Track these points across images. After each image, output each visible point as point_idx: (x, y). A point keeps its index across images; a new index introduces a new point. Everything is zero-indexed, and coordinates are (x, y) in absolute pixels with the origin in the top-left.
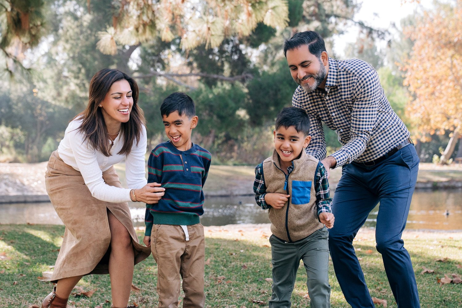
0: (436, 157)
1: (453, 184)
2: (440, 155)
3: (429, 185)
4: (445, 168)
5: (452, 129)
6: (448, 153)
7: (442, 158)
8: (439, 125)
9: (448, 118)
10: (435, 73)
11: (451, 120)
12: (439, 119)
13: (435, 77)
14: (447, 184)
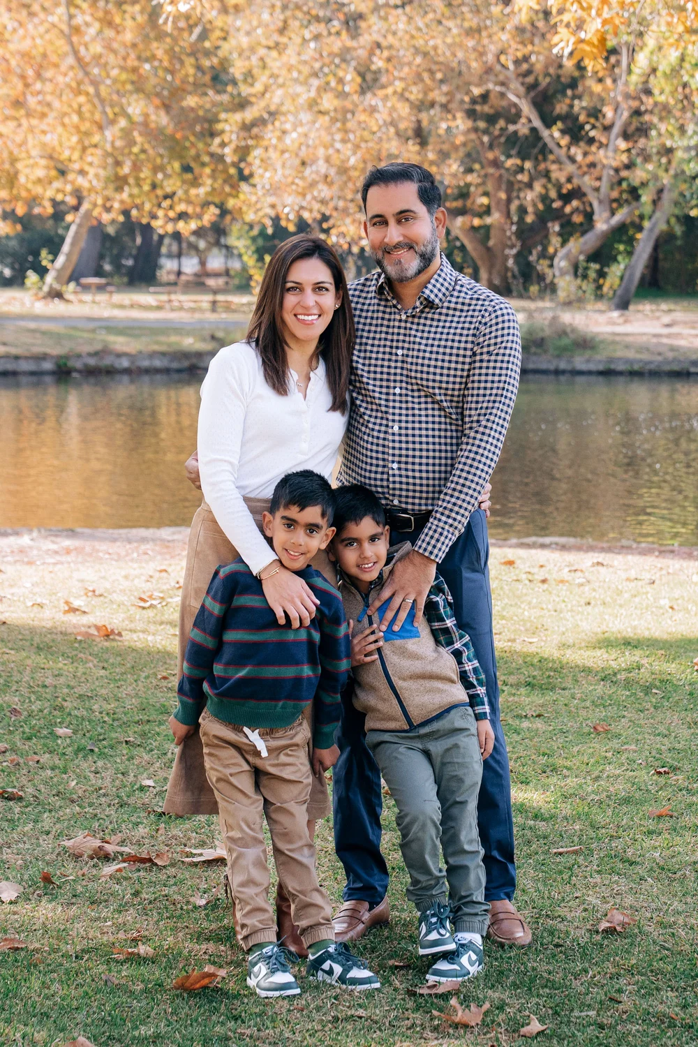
0: (32, 277)
1: (108, 361)
2: (42, 272)
3: (48, 366)
4: (57, 307)
5: (71, 201)
6: (64, 267)
7: (49, 278)
8: (38, 190)
9: (62, 173)
10: (26, 45)
11: (71, 177)
12: (40, 173)
13: (26, 55)
14: (92, 362)
